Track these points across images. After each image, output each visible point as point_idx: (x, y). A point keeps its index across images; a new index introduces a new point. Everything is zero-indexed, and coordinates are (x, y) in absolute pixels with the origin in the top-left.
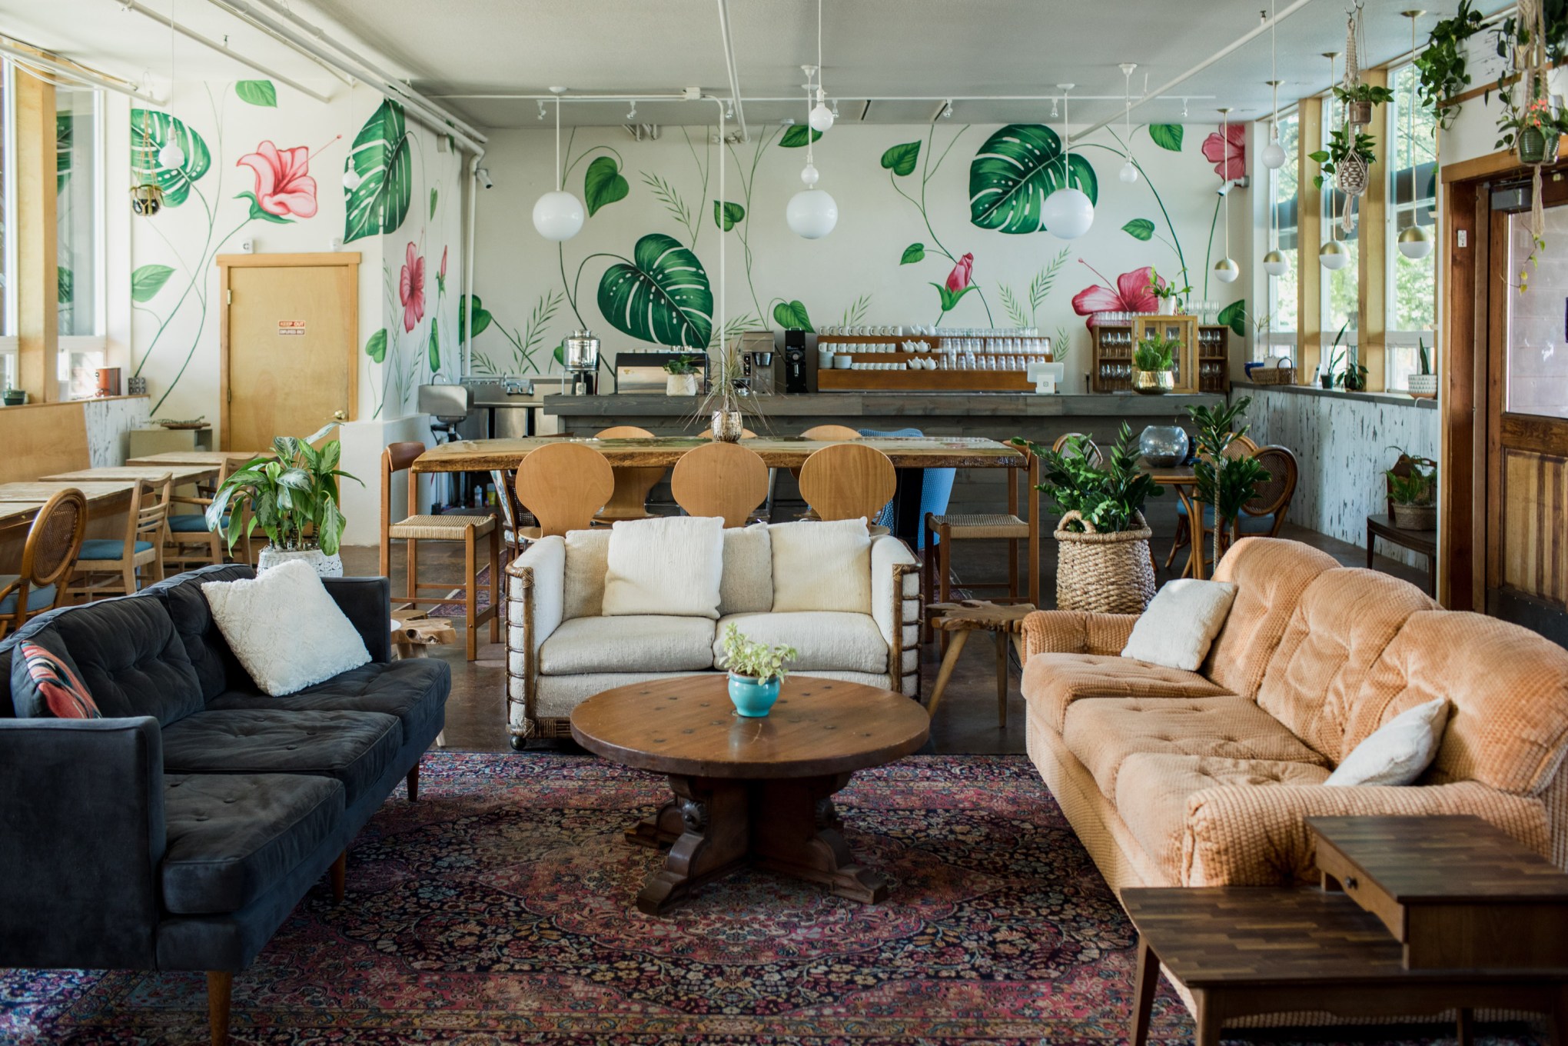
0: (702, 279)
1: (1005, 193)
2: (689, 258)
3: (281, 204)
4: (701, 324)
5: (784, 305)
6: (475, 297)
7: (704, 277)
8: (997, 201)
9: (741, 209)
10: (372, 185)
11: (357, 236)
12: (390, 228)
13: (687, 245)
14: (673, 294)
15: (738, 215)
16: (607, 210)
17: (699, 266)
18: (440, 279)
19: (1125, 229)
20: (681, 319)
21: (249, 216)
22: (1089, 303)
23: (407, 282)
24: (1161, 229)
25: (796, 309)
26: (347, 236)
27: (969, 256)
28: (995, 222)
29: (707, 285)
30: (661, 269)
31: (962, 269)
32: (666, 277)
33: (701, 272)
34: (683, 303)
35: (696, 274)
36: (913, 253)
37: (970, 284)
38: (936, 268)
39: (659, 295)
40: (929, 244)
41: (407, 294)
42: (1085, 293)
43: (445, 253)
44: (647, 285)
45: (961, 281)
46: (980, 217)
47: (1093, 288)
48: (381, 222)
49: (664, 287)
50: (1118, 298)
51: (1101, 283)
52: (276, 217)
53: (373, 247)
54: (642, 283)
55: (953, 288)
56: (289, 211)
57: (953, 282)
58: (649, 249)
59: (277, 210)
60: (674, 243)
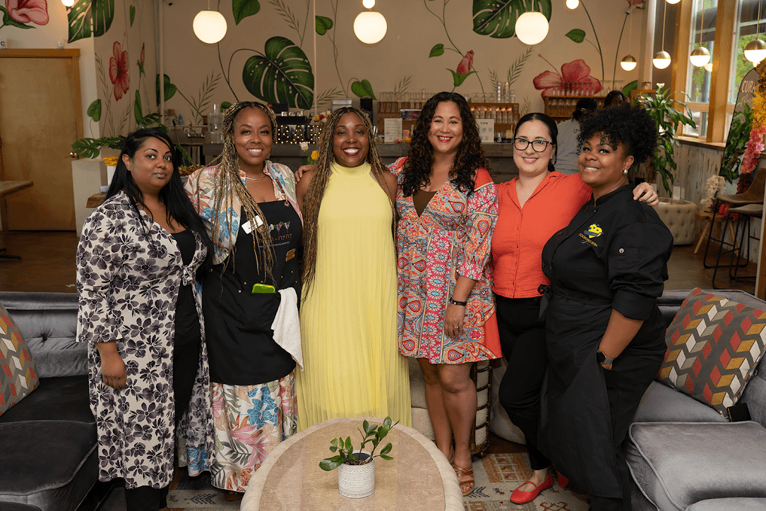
0: (308, 66)
1: (495, 12)
2: (299, 52)
3: (24, 15)
4: (307, 94)
5: (358, 83)
6: (165, 75)
7: (308, 64)
8: (490, 17)
9: (331, 21)
10: (84, 4)
11: (77, 38)
12: (99, 33)
13: (297, 44)
14: (289, 74)
15: (329, 25)
16: (246, 20)
17: (306, 58)
18: (141, 65)
19: (567, 35)
20: (295, 91)
21: (2, 23)
22: (544, 82)
23: (115, 68)
24: (589, 35)
25: (365, 85)
26: (70, 38)
27: (471, 52)
28: (488, 31)
29: (310, 70)
30: (281, 59)
31: (467, 61)
32: (285, 64)
33: (306, 61)
34: (296, 80)
35: (303, 63)
36: (438, 50)
37: (472, 70)
38: (451, 60)
39: (280, 75)
40: (447, 44)
41: (115, 76)
42: (541, 76)
43: (143, 48)
44: (273, 69)
45: (466, 68)
46: (479, 27)
47: (547, 72)
48: (92, 29)
49: (284, 70)
50: (561, 79)
51: (551, 69)
52: (21, 25)
53: (87, 45)
54: (270, 67)
55: (461, 73)
56: (30, 20)
57: (461, 69)
58: (274, 45)
59: (21, 19)
60: (290, 43)
